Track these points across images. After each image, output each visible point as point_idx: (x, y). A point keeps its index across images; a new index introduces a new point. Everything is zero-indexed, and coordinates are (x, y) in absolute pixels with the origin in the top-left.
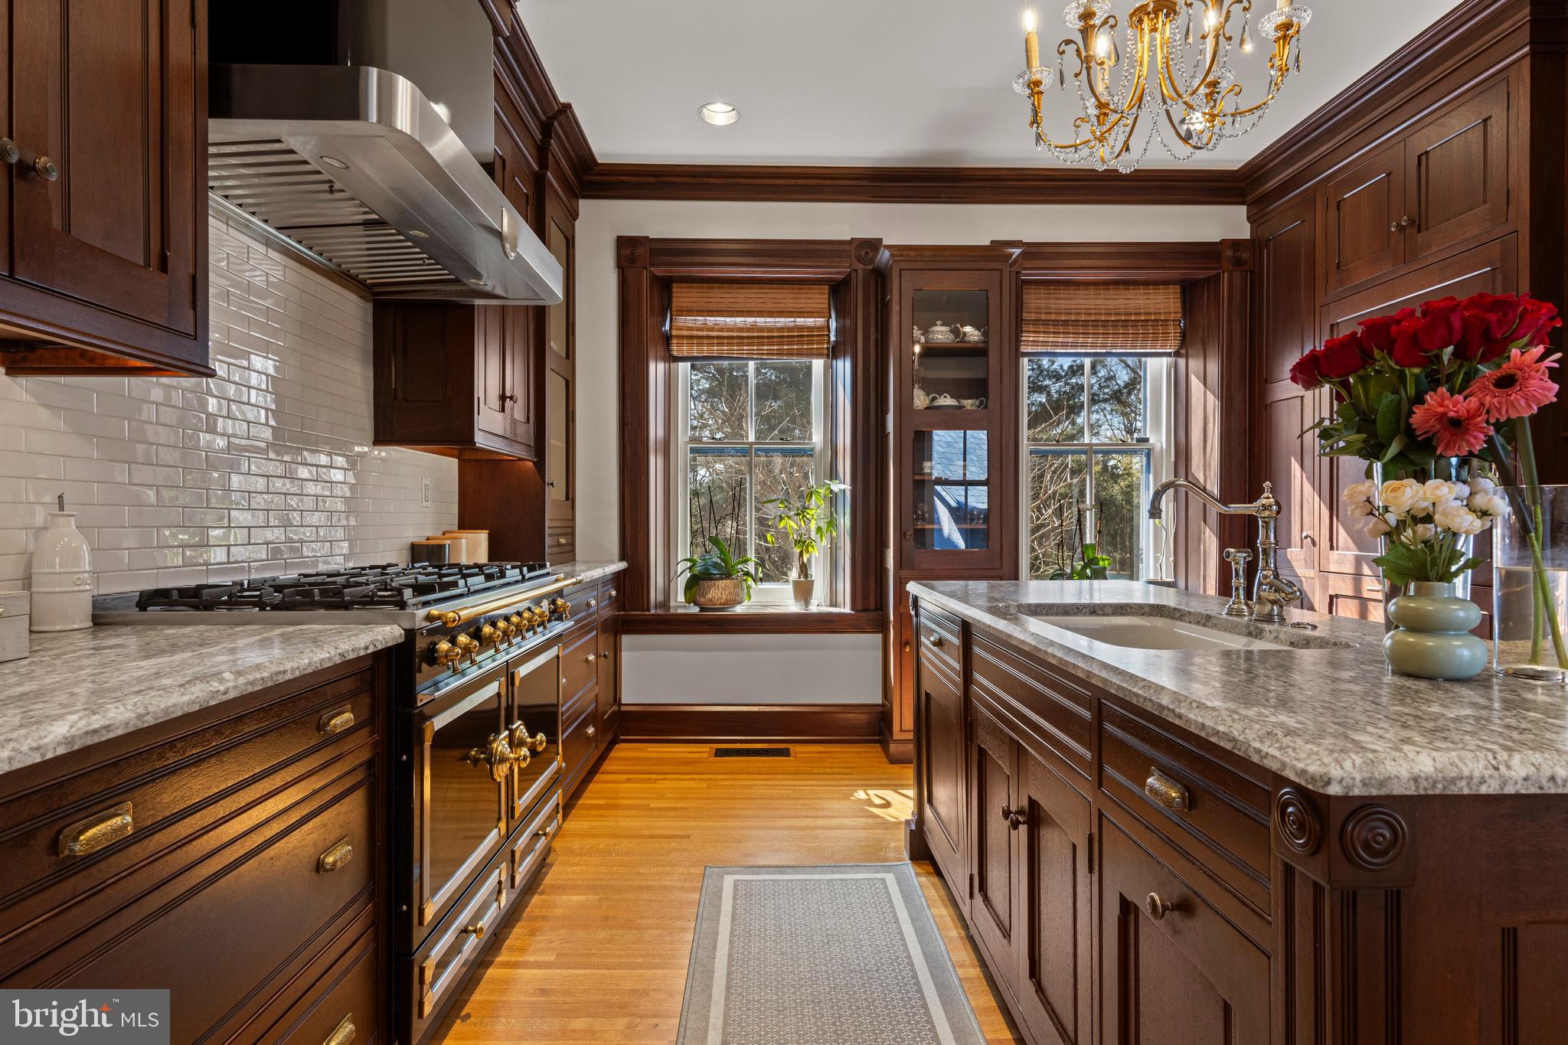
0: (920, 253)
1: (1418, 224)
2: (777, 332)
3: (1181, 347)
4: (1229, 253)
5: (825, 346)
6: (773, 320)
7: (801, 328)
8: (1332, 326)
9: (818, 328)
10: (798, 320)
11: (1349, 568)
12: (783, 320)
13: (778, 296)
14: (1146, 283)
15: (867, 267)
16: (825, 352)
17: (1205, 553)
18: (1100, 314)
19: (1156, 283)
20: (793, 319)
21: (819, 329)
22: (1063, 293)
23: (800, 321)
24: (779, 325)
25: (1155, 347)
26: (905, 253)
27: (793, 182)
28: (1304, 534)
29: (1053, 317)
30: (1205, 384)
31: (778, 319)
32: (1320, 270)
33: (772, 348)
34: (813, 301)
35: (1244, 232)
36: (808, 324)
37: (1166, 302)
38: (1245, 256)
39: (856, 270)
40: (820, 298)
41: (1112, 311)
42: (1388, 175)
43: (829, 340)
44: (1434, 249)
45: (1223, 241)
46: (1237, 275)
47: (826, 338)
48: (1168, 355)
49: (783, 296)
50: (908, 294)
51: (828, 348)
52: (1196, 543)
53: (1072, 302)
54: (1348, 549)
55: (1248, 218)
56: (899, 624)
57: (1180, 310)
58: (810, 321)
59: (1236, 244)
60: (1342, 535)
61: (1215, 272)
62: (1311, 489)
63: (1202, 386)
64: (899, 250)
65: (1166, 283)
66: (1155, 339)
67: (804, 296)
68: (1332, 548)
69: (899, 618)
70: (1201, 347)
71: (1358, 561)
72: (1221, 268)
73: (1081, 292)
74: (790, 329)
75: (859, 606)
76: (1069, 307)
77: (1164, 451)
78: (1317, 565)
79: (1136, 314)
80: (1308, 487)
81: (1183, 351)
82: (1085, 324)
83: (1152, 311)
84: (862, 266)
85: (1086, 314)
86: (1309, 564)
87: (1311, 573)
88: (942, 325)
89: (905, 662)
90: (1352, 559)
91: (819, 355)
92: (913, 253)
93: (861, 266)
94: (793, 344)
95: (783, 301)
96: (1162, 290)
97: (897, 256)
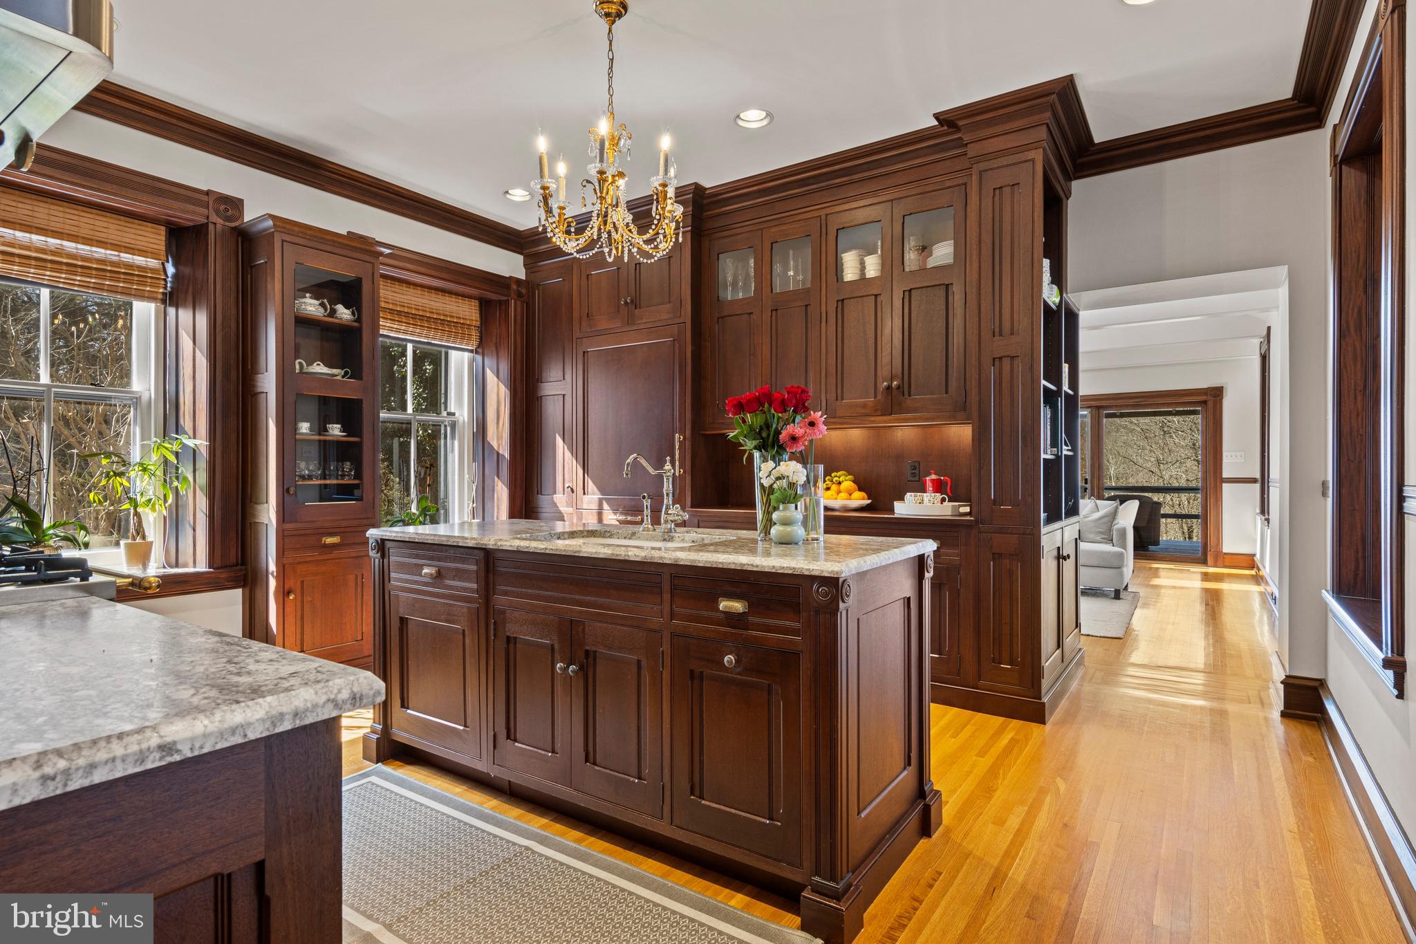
0: (303, 230)
1: (635, 304)
2: (97, 264)
3: (478, 347)
4: (514, 287)
5: (161, 290)
6: (88, 248)
7: (130, 266)
8: (584, 352)
9: (150, 269)
10: (122, 255)
11: (595, 506)
12: (102, 251)
13: (97, 223)
14: (457, 294)
15: (229, 224)
16: (160, 296)
17: (498, 500)
18: (426, 311)
19: (464, 296)
20: (116, 253)
21: (153, 270)
22: (397, 287)
23: (126, 257)
24: (96, 256)
25: (461, 343)
26: (288, 226)
27: (137, 108)
28: (567, 485)
29: (391, 306)
30: (498, 377)
31: (94, 249)
32: (576, 315)
33: (88, 280)
34: (146, 239)
35: (521, 274)
36: (137, 263)
37: (468, 311)
38: (524, 291)
39: (215, 224)
40: (157, 238)
41: (434, 311)
42: (618, 269)
43: (166, 285)
44: (644, 321)
45: (511, 278)
46: (519, 303)
47: (163, 282)
48: (471, 351)
49: (105, 225)
50: (290, 265)
51: (164, 294)
52: (491, 493)
53: (405, 297)
54: (594, 494)
55: (524, 265)
56: (282, 575)
57: (479, 319)
58: (139, 260)
59: (518, 281)
60: (591, 485)
61: (505, 298)
62: (570, 455)
63: (496, 379)
64: (284, 223)
65: (470, 297)
66: (463, 338)
67: (133, 231)
68: (584, 494)
69: (281, 570)
70: (494, 349)
71: (600, 501)
72: (510, 296)
73: (411, 290)
74: (113, 263)
75: (218, 562)
76: (403, 300)
77: (466, 424)
78: (574, 506)
79: (451, 316)
80: (568, 454)
81: (480, 350)
82: (414, 316)
83: (461, 316)
84: (222, 222)
85: (416, 309)
86: (570, 504)
87: (570, 510)
88: (311, 298)
89: (288, 610)
90: (597, 500)
91: (150, 298)
92: (297, 229)
93: (219, 221)
94: (119, 281)
95: (106, 230)
96: (467, 301)
97: (279, 227)
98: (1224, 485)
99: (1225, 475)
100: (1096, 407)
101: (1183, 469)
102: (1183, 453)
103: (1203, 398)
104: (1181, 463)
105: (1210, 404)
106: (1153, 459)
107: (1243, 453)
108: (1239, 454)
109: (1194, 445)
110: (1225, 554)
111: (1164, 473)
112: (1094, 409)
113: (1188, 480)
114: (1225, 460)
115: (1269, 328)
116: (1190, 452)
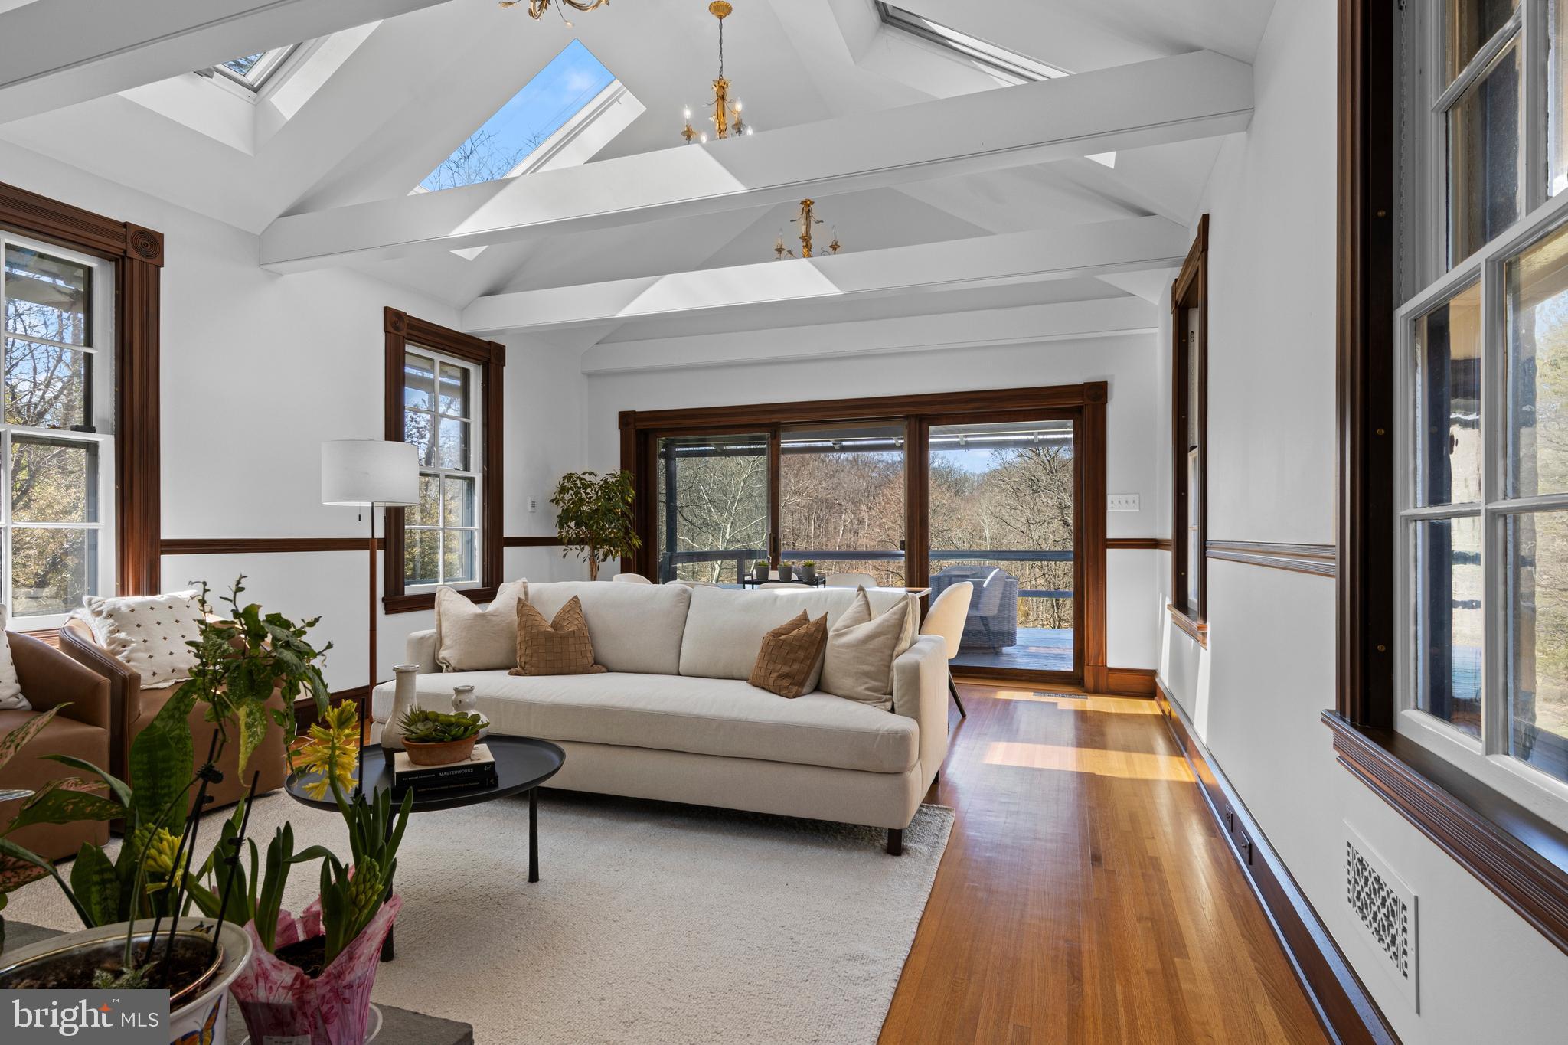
98: (1110, 552)
99: (1111, 534)
100: (917, 416)
101: (1051, 529)
102: (1049, 513)
103: (1078, 401)
104: (1049, 523)
105: (1087, 411)
106: (1023, 519)
107: (1136, 497)
108: (1130, 498)
109: (1060, 504)
110: (1111, 670)
111: (1033, 533)
112: (913, 420)
113: (1055, 541)
114: (1111, 509)
115: (1206, 218)
116: (1057, 512)
